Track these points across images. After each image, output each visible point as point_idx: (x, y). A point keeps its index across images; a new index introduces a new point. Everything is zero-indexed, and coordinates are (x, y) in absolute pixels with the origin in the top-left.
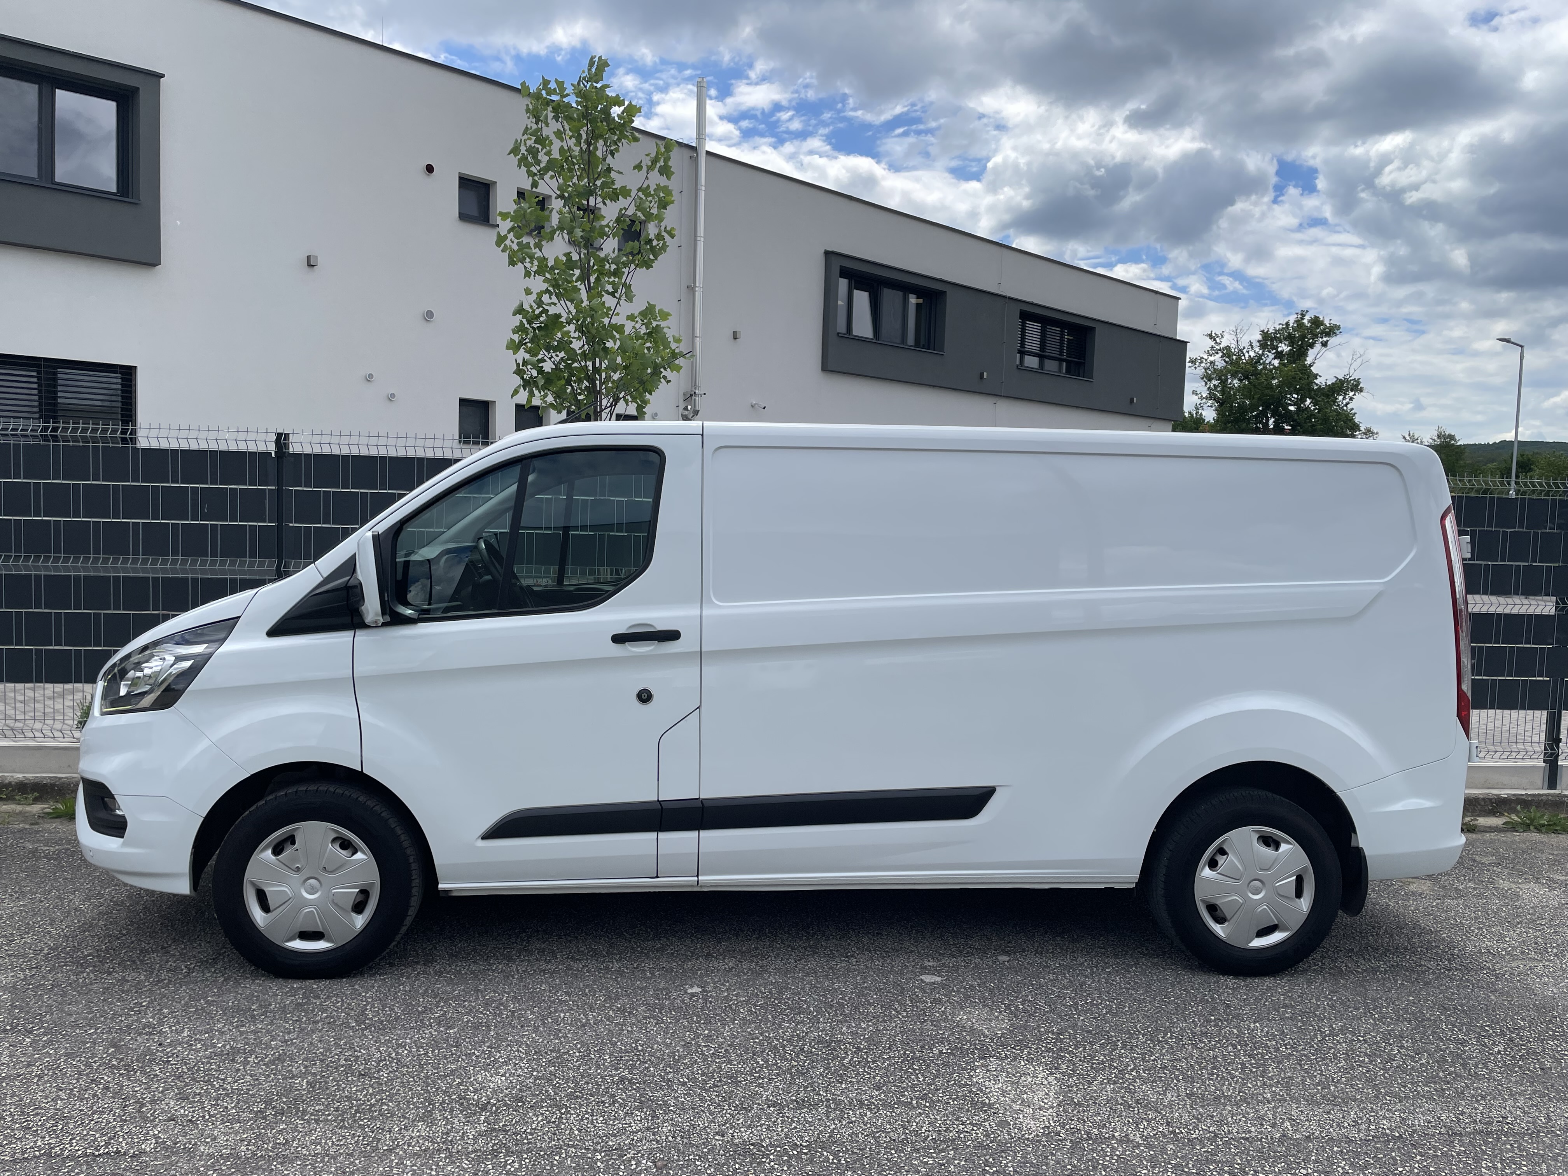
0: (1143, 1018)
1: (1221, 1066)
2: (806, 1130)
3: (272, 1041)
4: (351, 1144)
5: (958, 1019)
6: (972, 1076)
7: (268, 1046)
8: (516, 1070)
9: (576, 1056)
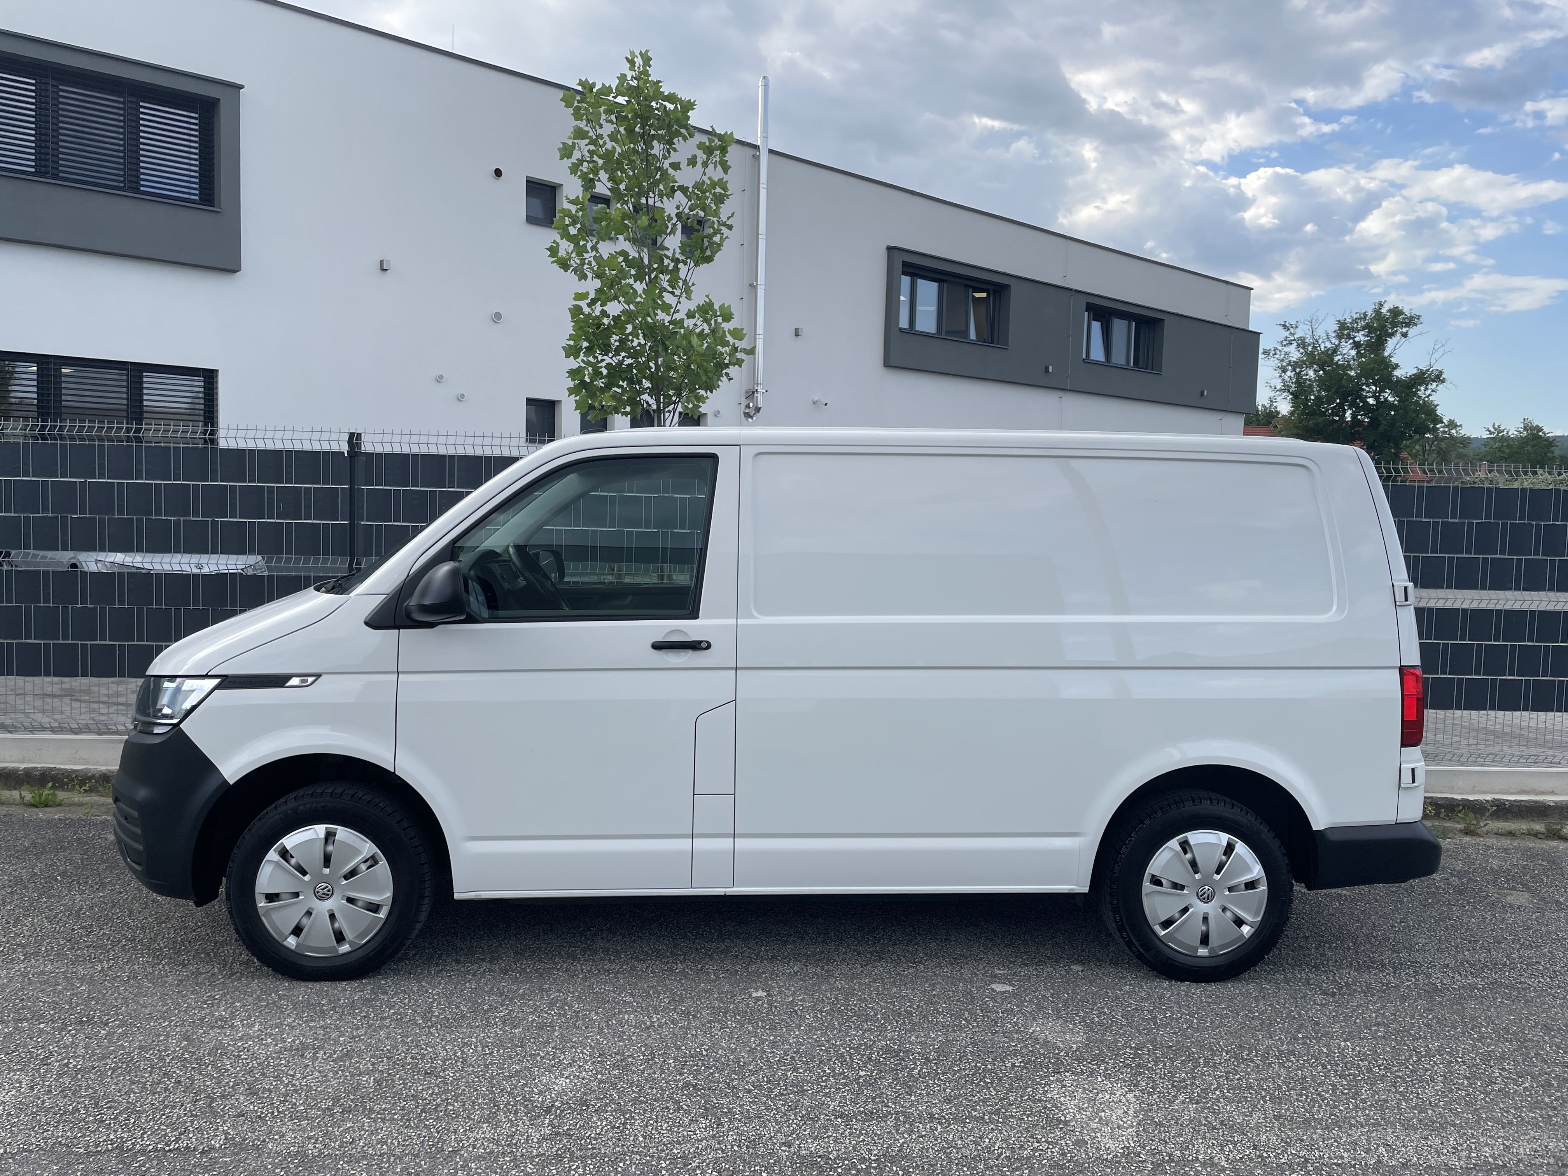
0: (1226, 1034)
1: (1310, 1086)
2: (875, 1143)
3: (340, 1037)
4: (416, 1144)
5: (1031, 1031)
6: (1047, 1091)
7: (337, 1042)
8: (581, 1072)
9: (641, 1060)
